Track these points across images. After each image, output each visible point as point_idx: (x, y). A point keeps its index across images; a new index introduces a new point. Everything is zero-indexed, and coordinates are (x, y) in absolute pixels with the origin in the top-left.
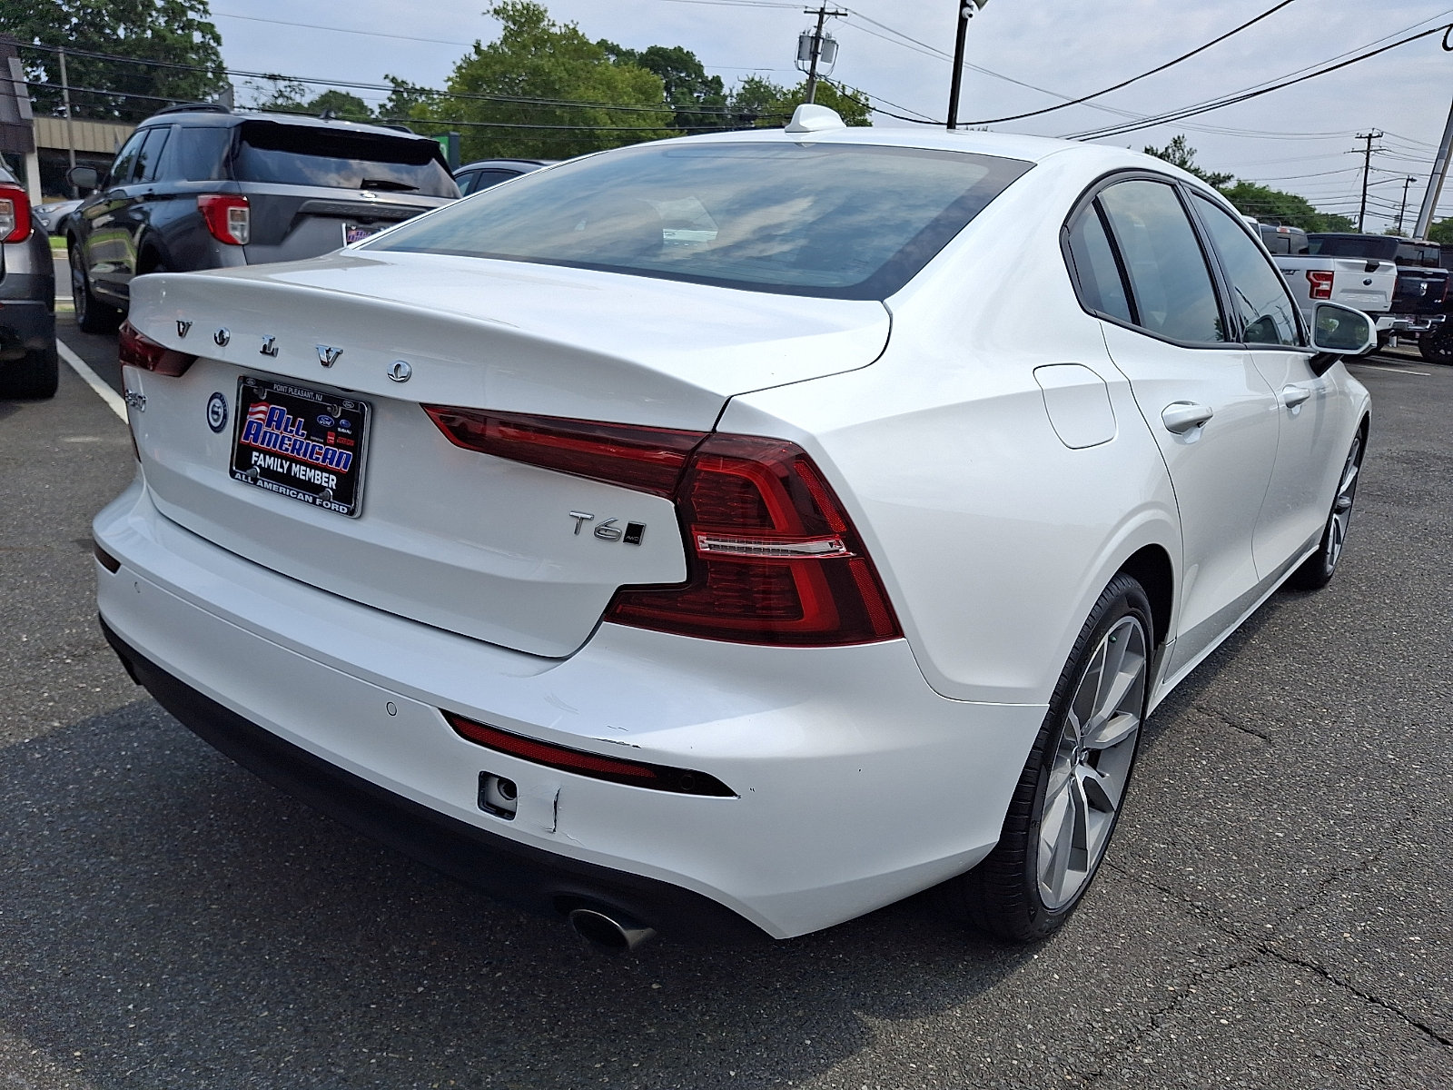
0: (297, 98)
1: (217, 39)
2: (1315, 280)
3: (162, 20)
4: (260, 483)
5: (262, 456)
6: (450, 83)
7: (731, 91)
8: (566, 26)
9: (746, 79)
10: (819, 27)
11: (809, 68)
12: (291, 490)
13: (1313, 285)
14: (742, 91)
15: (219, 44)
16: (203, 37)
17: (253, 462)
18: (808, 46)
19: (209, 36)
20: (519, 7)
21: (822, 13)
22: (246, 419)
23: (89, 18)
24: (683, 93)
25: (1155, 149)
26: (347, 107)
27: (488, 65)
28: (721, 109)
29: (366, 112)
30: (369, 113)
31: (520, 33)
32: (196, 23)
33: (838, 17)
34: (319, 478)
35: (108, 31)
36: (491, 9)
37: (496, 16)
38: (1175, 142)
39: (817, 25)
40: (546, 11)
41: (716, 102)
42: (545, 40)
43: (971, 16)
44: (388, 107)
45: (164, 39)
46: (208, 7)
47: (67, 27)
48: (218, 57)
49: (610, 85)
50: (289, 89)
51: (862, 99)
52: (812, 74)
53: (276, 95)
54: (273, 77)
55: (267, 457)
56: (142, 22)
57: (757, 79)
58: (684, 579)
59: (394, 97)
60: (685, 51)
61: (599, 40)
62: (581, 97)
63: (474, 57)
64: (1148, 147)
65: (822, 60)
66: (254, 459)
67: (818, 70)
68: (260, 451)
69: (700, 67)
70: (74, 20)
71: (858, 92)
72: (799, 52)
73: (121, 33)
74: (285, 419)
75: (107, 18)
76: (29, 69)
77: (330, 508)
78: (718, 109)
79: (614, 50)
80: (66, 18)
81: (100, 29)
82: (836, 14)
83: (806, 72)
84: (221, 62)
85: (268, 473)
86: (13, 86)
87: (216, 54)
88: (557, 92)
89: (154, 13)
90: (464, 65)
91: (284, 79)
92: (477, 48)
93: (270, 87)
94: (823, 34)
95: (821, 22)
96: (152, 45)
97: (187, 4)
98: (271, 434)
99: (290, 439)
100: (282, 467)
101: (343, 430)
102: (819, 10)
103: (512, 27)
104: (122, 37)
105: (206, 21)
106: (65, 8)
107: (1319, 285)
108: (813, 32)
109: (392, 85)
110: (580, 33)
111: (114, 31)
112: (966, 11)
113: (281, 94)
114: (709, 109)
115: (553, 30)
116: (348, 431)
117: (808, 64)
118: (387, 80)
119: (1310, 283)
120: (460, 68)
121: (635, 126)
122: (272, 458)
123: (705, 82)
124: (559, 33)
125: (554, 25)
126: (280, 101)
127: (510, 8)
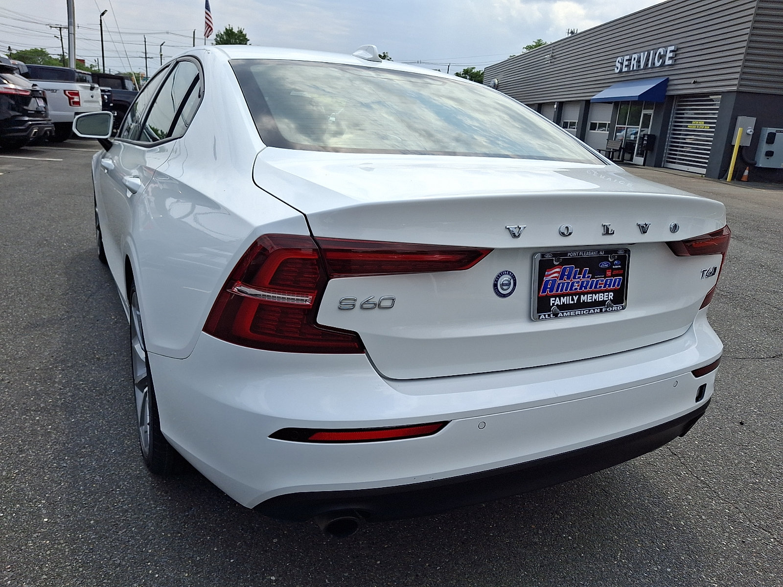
2: (70, 96)
4: (560, 314)
5: (558, 298)
12: (584, 310)
13: (70, 99)
17: (551, 305)
22: (543, 280)
34: (600, 297)
55: (562, 298)
66: (552, 302)
68: (555, 296)
74: (573, 272)
77: (612, 310)
85: (564, 307)
98: (563, 284)
99: (578, 282)
100: (573, 300)
101: (616, 267)
107: (73, 98)
116: (619, 266)
119: (67, 98)
122: (566, 297)
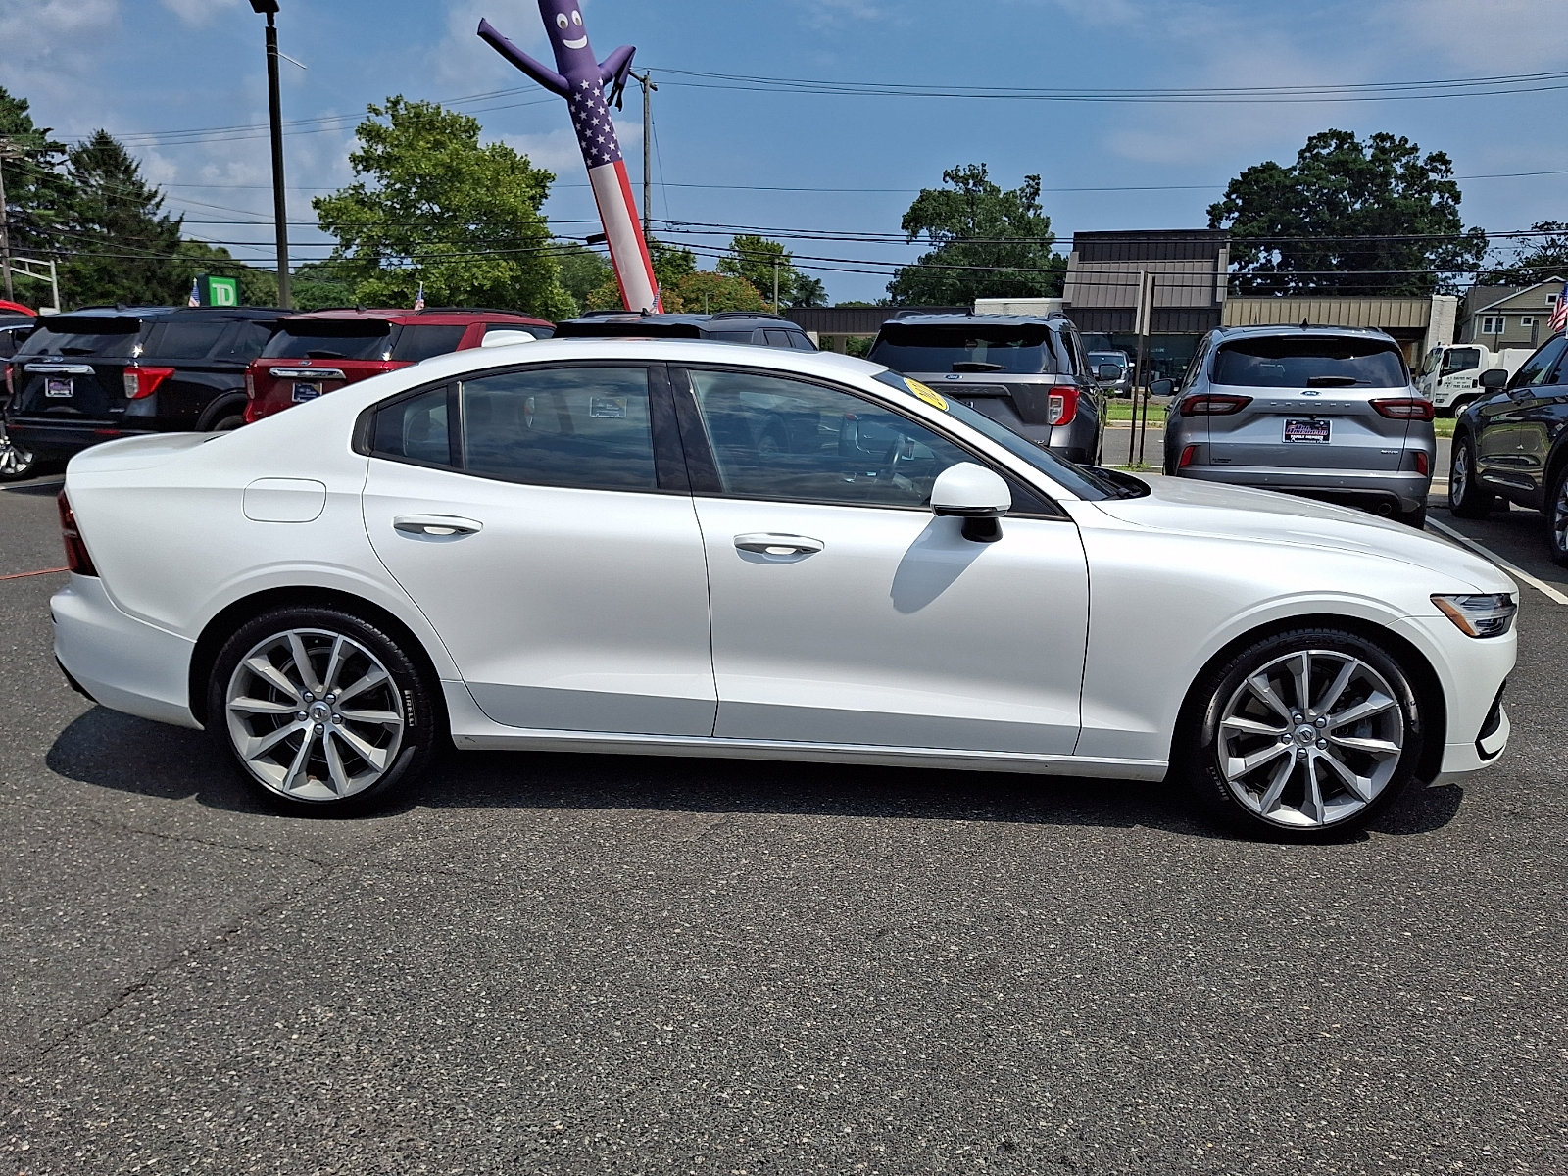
1: (1457, 198)
3: (1400, 188)
15: (1459, 203)
16: (1441, 197)
19: (1448, 195)
32: (1436, 184)
46: (1451, 166)
48: (1455, 216)
84: (1458, 221)
87: (1455, 213)
89: (1393, 181)
97: (1428, 167)
105: (1446, 180)
113: (1553, 243)
126: (1550, 253)
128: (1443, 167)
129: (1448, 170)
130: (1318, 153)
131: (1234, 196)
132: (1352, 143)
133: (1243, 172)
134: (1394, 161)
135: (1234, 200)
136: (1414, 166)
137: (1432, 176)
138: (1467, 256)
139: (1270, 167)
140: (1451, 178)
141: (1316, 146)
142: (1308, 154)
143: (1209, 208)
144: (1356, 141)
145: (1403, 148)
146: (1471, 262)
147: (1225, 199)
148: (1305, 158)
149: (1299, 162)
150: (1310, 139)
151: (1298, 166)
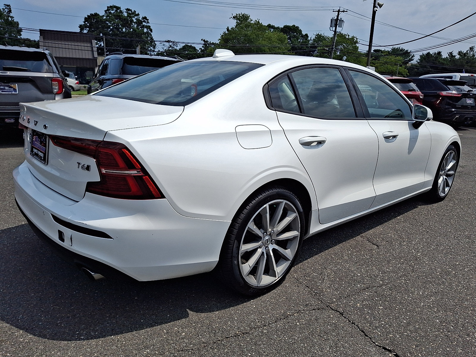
0: (176, 47)
1: (151, 30)
3: (135, 26)
6: (220, 41)
7: (311, 38)
8: (256, 21)
9: (316, 34)
10: (338, 16)
11: (334, 30)
14: (315, 38)
15: (152, 32)
16: (147, 30)
18: (334, 22)
19: (149, 30)
20: (241, 15)
21: (339, 11)
23: (115, 26)
24: (295, 40)
25: (462, 51)
26: (190, 50)
27: (231, 34)
28: (308, 45)
29: (196, 51)
30: (197, 51)
31: (241, 24)
32: (145, 26)
33: (344, 12)
35: (120, 30)
36: (232, 17)
37: (234, 19)
38: (471, 48)
39: (337, 15)
40: (249, 16)
41: (306, 42)
42: (249, 25)
43: (377, 10)
44: (202, 49)
45: (135, 31)
46: (149, 21)
47: (109, 30)
48: (151, 36)
49: (270, 39)
50: (173, 45)
51: (355, 39)
52: (335, 32)
53: (169, 47)
54: (168, 41)
56: (130, 26)
57: (320, 34)
58: (100, 180)
59: (204, 46)
60: (296, 26)
61: (268, 24)
62: (260, 43)
63: (227, 32)
64: (460, 51)
65: (338, 27)
67: (337, 30)
68: (34, 148)
69: (301, 31)
70: (111, 27)
71: (354, 37)
72: (331, 25)
73: (124, 30)
74: (38, 139)
75: (120, 26)
76: (99, 43)
77: (42, 162)
78: (306, 45)
79: (273, 27)
80: (109, 27)
81: (118, 29)
82: (344, 11)
83: (333, 31)
84: (152, 37)
86: (93, 48)
87: (151, 35)
88: (252, 42)
89: (133, 24)
90: (224, 35)
91: (171, 42)
92: (228, 29)
93: (167, 44)
94: (339, 18)
95: (338, 14)
96: (132, 33)
97: (143, 20)
98: (36, 143)
102: (338, 10)
103: (239, 22)
104: (124, 31)
105: (148, 25)
106: (109, 24)
108: (336, 18)
109: (203, 42)
110: (260, 23)
111: (122, 30)
112: (376, 9)
113: (171, 46)
114: (303, 45)
115: (252, 22)
117: (334, 28)
118: (202, 41)
120: (222, 36)
121: (277, 51)
122: (36, 150)
123: (303, 36)
124: (253, 23)
125: (252, 20)
126: (170, 49)
127: (238, 16)
128: (147, 21)
129: (148, 22)
130: (110, 12)
131: (86, 23)
132: (120, 10)
133: (89, 15)
134: (133, 17)
135: (87, 24)
136: (139, 19)
137: (144, 23)
138: (151, 48)
139: (96, 15)
140: (149, 25)
141: (110, 10)
142: (107, 12)
143: (79, 26)
144: (121, 10)
145: (135, 14)
146: (153, 49)
147: (84, 23)
148: (107, 13)
149: (105, 14)
150: (108, 7)
151: (105, 15)
